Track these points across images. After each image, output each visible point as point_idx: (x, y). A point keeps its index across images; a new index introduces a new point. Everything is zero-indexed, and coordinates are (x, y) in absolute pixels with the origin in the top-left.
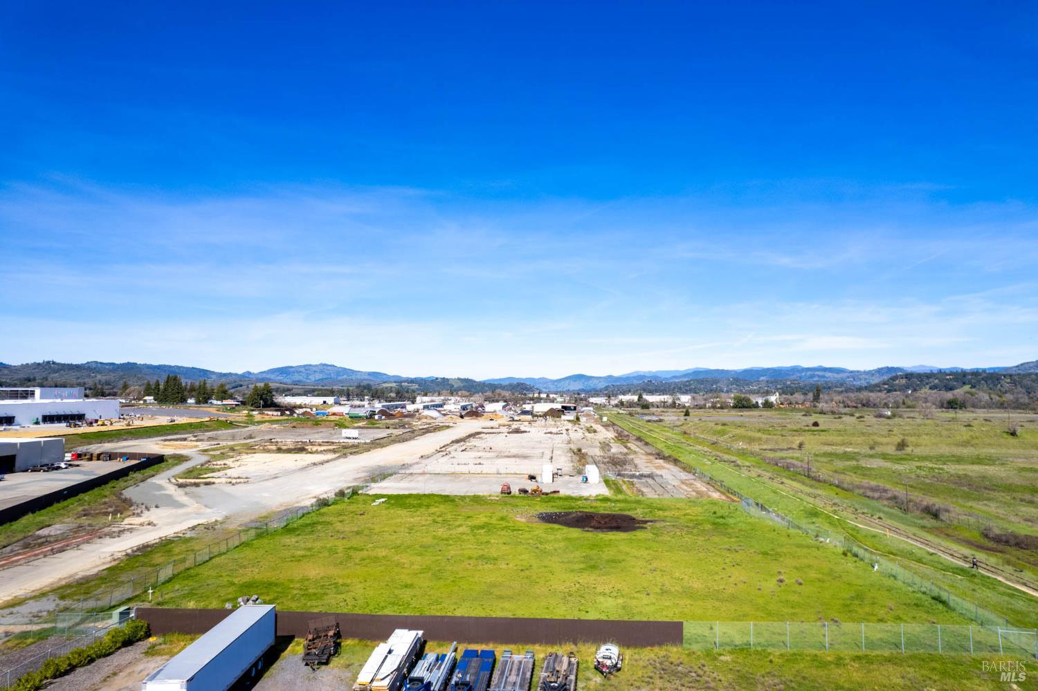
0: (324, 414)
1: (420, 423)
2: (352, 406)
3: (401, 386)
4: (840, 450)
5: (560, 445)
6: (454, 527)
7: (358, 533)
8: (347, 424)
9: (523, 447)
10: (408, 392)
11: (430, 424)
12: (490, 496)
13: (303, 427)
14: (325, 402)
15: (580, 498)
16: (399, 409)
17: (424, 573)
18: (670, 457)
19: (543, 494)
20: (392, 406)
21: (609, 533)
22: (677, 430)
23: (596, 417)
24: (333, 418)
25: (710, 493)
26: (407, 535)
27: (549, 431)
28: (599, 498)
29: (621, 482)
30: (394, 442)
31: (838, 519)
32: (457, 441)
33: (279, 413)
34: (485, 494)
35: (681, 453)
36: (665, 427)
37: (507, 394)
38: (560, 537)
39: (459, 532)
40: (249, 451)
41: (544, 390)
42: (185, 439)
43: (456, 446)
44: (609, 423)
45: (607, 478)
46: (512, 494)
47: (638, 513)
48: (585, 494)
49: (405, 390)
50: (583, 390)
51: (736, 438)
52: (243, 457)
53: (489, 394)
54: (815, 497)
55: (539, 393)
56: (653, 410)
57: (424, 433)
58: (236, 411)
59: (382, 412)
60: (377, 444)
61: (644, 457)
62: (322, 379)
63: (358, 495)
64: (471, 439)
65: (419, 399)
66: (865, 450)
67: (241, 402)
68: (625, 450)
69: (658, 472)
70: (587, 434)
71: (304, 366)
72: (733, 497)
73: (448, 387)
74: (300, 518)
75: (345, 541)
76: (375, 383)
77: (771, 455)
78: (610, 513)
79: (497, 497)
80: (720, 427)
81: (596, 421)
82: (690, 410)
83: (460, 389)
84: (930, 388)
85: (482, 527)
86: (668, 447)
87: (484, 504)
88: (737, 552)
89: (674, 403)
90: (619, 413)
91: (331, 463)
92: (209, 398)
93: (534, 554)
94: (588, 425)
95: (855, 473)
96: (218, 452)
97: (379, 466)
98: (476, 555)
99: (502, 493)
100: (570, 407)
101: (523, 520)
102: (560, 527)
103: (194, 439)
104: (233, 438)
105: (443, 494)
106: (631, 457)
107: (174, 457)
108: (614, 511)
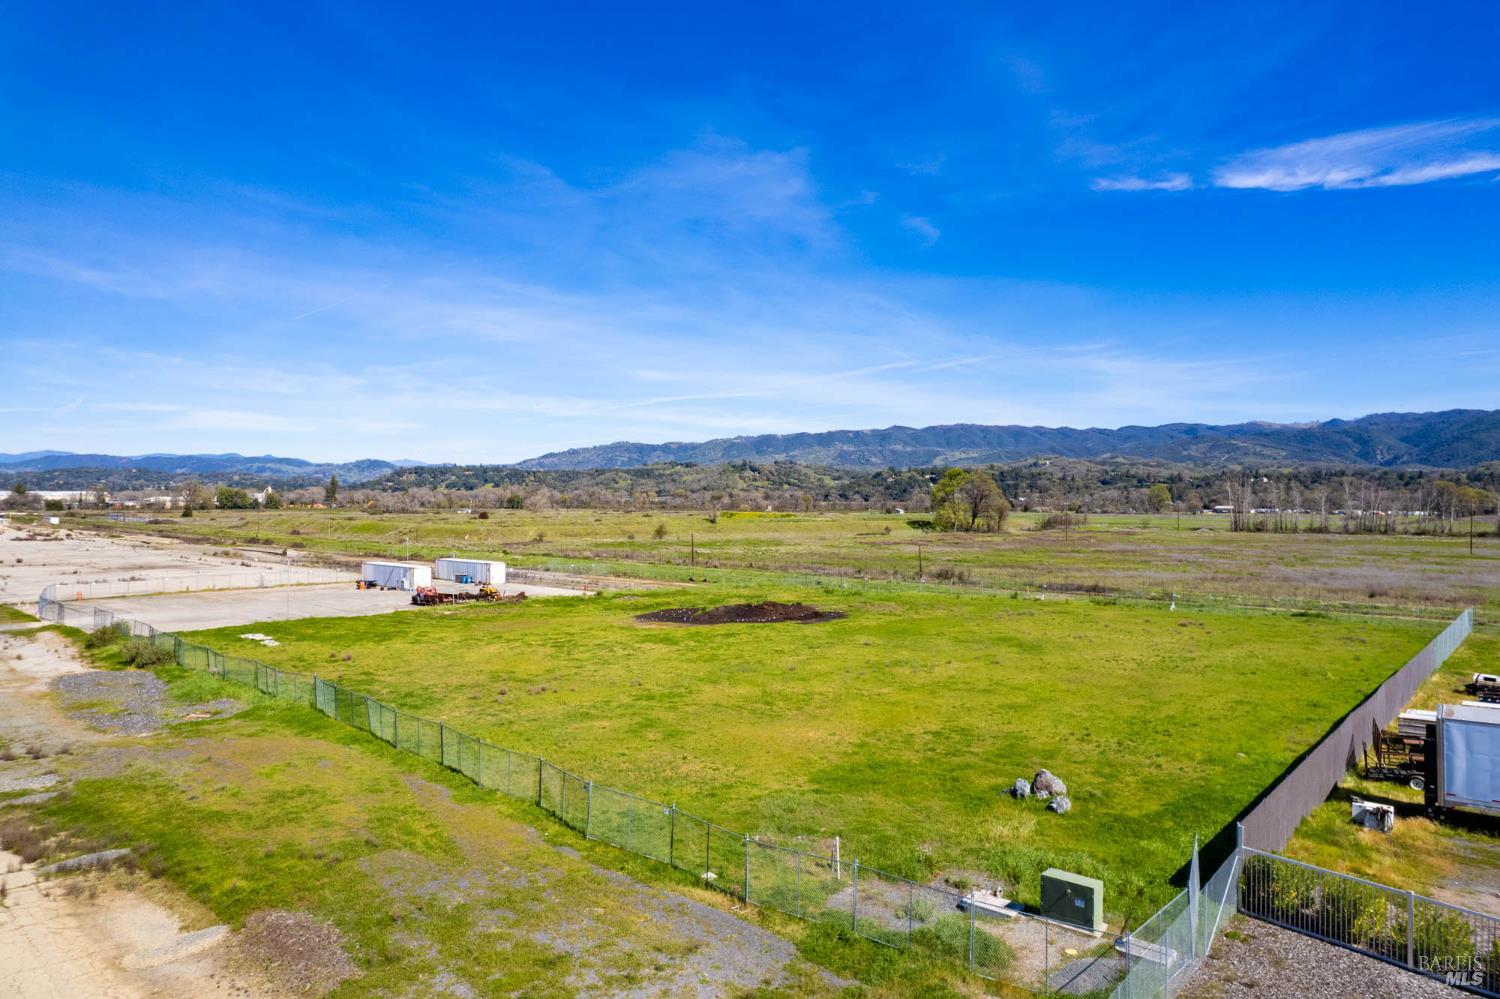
84: (447, 487)
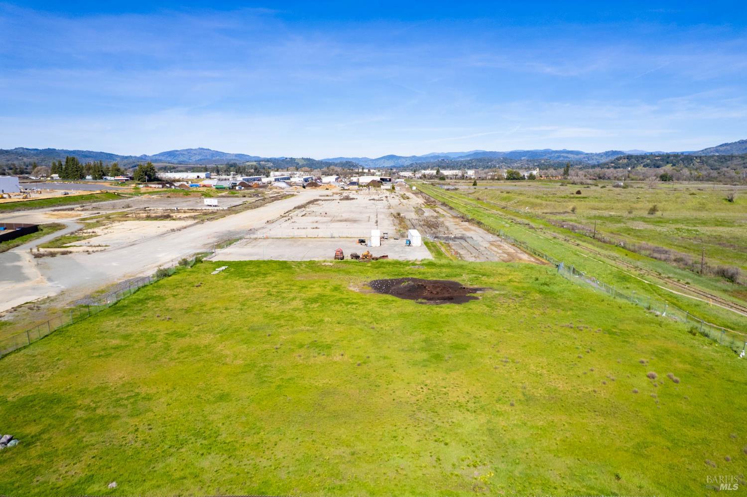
0: (197, 186)
1: (271, 192)
2: (219, 180)
3: (260, 164)
4: (606, 213)
5: (382, 210)
6: (287, 300)
7: (187, 311)
8: (212, 194)
9: (352, 212)
10: (264, 168)
11: (279, 193)
12: (324, 261)
13: (176, 197)
14: (198, 177)
15: (407, 263)
16: (256, 182)
17: (246, 372)
18: (473, 220)
19: (373, 259)
20: (251, 179)
21: (443, 305)
22: (471, 197)
23: (407, 186)
24: (202, 189)
25: (519, 255)
26: (238, 312)
27: (372, 198)
28: (425, 262)
29: (439, 244)
30: (247, 208)
31: (648, 284)
32: (299, 207)
33: (161, 186)
34: (321, 259)
35: (481, 216)
36: (461, 194)
37: (339, 169)
38: (395, 313)
39: (292, 307)
40: (122, 219)
41: (366, 167)
42: (72, 209)
43: (298, 211)
44: (417, 191)
45: (426, 240)
46: (345, 259)
47: (464, 280)
48: (411, 258)
49: (262, 167)
50: (394, 167)
51: (520, 203)
52: (114, 225)
53: (325, 169)
54: (614, 260)
55: (363, 169)
56: (448, 181)
57: (273, 201)
58: (126, 184)
59: (242, 184)
60: (233, 210)
61: (452, 220)
62: (201, 160)
63: (202, 262)
64: (311, 205)
65: (272, 173)
66: (625, 214)
67: (131, 178)
68: (435, 214)
69: (468, 234)
70: (402, 200)
71: (187, 150)
72: (541, 259)
73: (295, 165)
74: (135, 293)
75: (170, 323)
76: (240, 163)
77: (553, 218)
78: (438, 279)
79: (331, 262)
80: (505, 195)
81: (407, 190)
82: (477, 181)
83: (303, 166)
84: (644, 166)
85: (314, 300)
86: (469, 211)
87: (318, 272)
88: (581, 330)
89: (463, 176)
90: (423, 184)
91: (188, 229)
92: (104, 175)
93: (371, 338)
94: (402, 193)
95: (629, 234)
96: (94, 221)
97: (229, 231)
98: (307, 341)
99: (335, 258)
100: (386, 179)
101: (356, 290)
102: (395, 298)
103: (80, 209)
104: (114, 207)
105: (281, 260)
106: (441, 219)
107: (51, 227)
108: (442, 277)
